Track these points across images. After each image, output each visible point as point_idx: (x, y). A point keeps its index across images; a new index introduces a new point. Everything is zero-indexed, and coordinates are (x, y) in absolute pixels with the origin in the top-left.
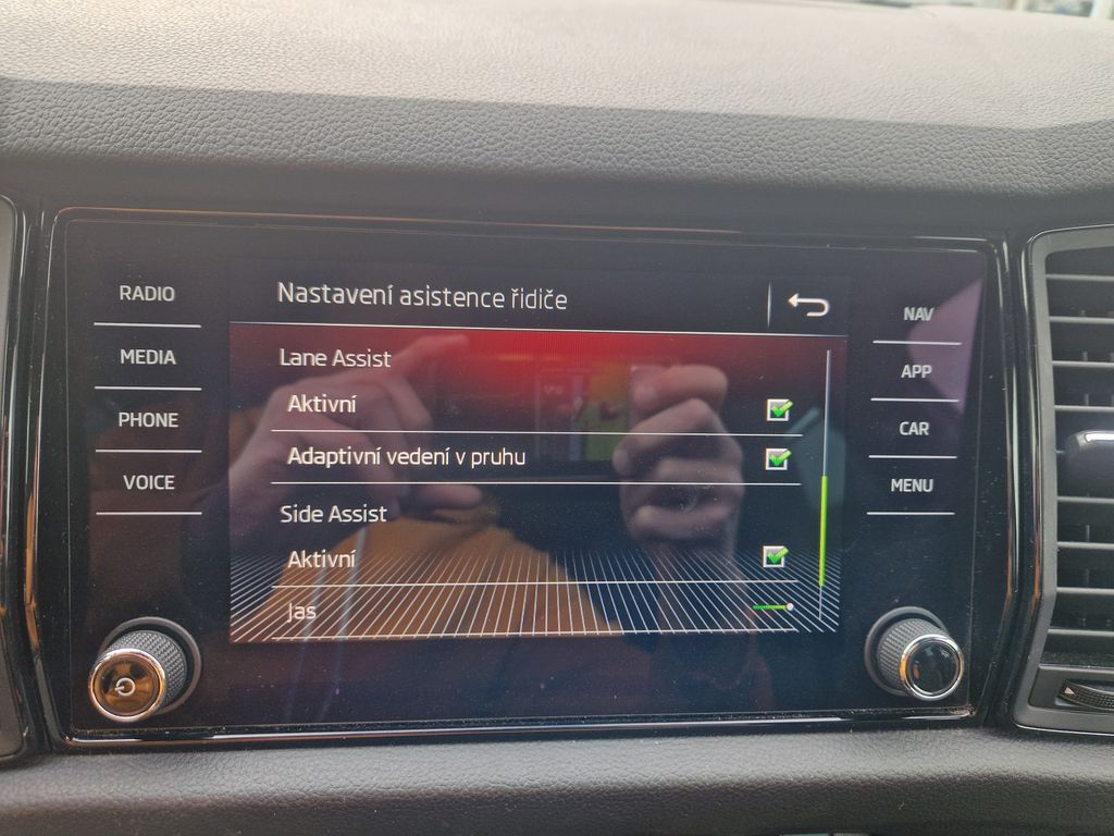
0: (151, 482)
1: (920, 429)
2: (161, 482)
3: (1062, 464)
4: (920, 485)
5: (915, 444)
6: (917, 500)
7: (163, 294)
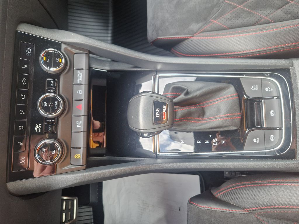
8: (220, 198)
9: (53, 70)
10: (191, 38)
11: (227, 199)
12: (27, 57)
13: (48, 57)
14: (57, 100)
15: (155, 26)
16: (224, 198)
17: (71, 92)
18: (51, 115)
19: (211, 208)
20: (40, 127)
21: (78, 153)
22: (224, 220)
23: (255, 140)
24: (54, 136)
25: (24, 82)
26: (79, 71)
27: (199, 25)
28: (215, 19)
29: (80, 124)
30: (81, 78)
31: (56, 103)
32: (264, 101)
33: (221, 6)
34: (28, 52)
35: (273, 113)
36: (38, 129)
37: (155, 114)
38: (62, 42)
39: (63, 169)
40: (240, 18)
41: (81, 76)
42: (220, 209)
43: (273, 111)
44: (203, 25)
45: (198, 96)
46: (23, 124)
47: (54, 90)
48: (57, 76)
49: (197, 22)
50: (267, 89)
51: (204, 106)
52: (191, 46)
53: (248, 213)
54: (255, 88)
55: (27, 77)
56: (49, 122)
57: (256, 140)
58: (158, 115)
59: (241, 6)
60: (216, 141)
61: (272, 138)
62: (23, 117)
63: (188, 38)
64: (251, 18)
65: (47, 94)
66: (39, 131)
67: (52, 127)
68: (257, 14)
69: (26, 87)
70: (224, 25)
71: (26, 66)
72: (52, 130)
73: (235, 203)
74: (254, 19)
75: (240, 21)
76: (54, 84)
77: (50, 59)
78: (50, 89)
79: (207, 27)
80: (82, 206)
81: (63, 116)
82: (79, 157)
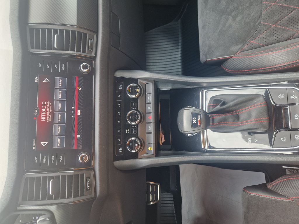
0: (61, 159)
1: (56, 66)
2: (61, 157)
3: (60, 50)
4: (63, 66)
5: (58, 66)
6: (65, 67)
7: (36, 158)
8: (271, 189)
9: (134, 96)
10: (233, 57)
11: (276, 189)
12: (120, 90)
13: (131, 89)
14: (137, 114)
15: (204, 51)
16: (274, 189)
17: (145, 108)
18: (134, 123)
19: (259, 195)
20: (128, 130)
21: (150, 147)
22: (269, 205)
23: (282, 139)
24: (136, 136)
25: (119, 105)
26: (149, 95)
27: (238, 46)
28: (252, 40)
29: (151, 128)
30: (150, 99)
31: (136, 116)
32: (290, 108)
33: (257, 28)
34: (121, 88)
35: (297, 116)
36: (127, 132)
37: (193, 121)
38: (138, 78)
39: (142, 156)
40: (275, 36)
41: (150, 98)
42: (267, 196)
43: (297, 115)
44: (242, 46)
45: (231, 106)
46: (120, 129)
47: (135, 108)
48: (136, 100)
49: (237, 44)
50: (292, 97)
51: (238, 113)
52: (233, 63)
53: (292, 201)
54: (282, 96)
55: (120, 102)
56: (133, 127)
57: (284, 139)
58: (194, 122)
59: (276, 25)
60: (250, 140)
61: (297, 137)
62: (120, 125)
63: (230, 58)
64: (285, 34)
65: (132, 111)
66: (128, 133)
67: (135, 130)
68: (291, 29)
69: (120, 108)
70: (261, 44)
71: (120, 96)
72: (135, 132)
73: (282, 193)
74: (287, 35)
75: (275, 38)
76: (135, 104)
77: (132, 90)
78: (133, 108)
79: (246, 47)
80: (165, 192)
81: (141, 123)
82: (151, 149)
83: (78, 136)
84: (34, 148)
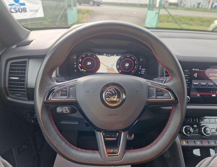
7: (188, 71)
83: (198, 95)
84: (194, 69)
